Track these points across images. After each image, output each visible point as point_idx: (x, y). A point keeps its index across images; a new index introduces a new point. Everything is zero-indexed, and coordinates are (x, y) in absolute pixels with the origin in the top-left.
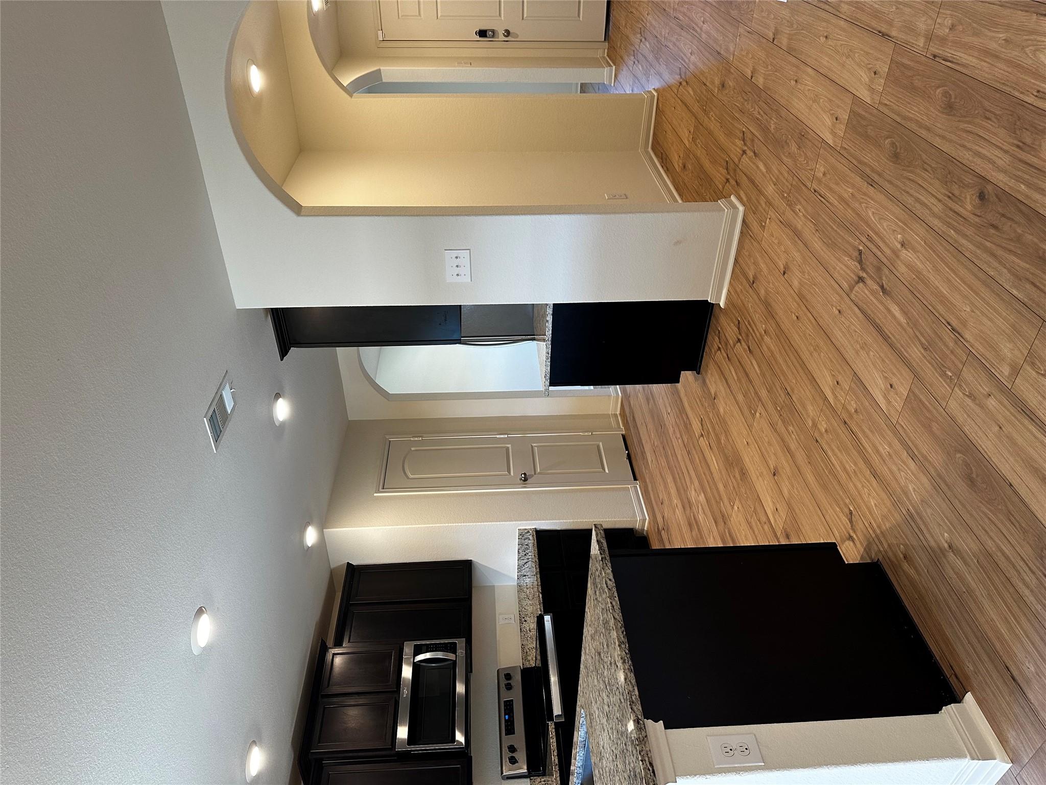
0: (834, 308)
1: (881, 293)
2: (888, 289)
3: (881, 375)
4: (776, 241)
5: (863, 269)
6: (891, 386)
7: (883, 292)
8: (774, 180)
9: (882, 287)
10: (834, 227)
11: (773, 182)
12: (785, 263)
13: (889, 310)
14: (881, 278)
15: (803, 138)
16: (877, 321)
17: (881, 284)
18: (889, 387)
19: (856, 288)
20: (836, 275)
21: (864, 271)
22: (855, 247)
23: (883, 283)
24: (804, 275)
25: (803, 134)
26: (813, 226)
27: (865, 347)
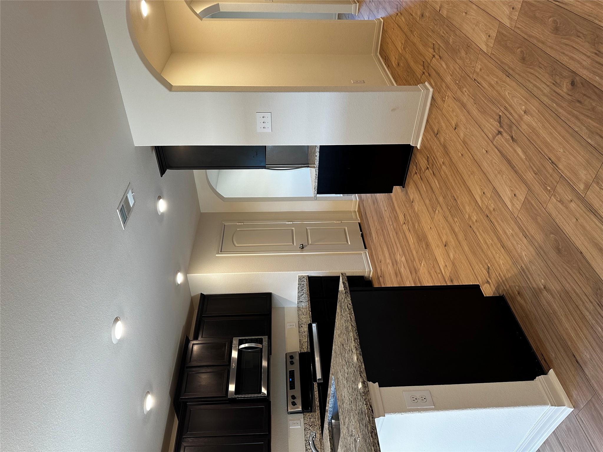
0: (484, 150)
1: (511, 141)
2: (515, 138)
3: (510, 189)
4: (451, 110)
5: (501, 126)
6: (515, 195)
7: (512, 140)
8: (451, 73)
9: (512, 137)
10: (485, 101)
11: (450, 74)
12: (456, 122)
13: (515, 151)
14: (511, 132)
15: (468, 48)
16: (508, 157)
17: (511, 135)
18: (514, 196)
19: (497, 138)
20: (485, 130)
21: (502, 128)
22: (497, 113)
23: (512, 135)
24: (467, 130)
25: (469, 45)
26: (473, 101)
27: (501, 173)
